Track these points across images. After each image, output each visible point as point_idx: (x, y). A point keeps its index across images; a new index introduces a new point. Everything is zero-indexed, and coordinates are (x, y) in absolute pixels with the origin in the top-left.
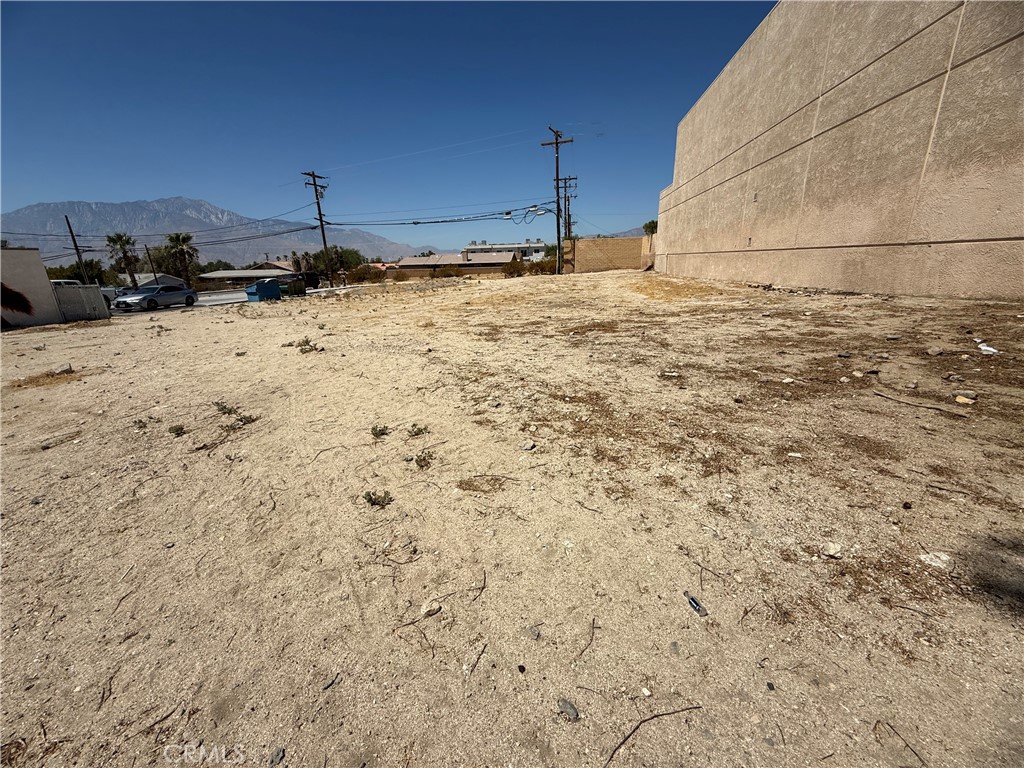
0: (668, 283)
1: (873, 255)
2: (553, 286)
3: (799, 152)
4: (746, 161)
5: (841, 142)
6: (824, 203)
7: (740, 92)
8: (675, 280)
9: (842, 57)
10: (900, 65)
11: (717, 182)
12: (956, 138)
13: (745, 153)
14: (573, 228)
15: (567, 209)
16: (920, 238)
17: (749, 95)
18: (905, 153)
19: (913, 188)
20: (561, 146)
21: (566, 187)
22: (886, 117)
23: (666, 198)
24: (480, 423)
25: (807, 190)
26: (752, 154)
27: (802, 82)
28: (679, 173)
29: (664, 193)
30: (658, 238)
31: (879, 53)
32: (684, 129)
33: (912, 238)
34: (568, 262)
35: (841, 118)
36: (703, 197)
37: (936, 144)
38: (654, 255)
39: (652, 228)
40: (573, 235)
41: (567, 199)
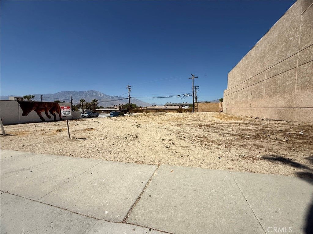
0: (226, 116)
1: (286, 110)
2: (192, 116)
3: (262, 83)
4: (248, 84)
5: (273, 81)
6: (270, 96)
7: (245, 67)
8: (229, 115)
9: (271, 61)
10: (285, 64)
11: (240, 89)
12: (302, 82)
13: (247, 82)
14: (197, 100)
15: (196, 94)
16: (297, 106)
17: (247, 68)
18: (290, 85)
19: (294, 94)
20: (194, 79)
21: (195, 89)
22: (284, 76)
23: (225, 92)
24: (182, 140)
25: (265, 93)
26: (249, 82)
27: (261, 66)
28: (229, 86)
29: (225, 91)
30: (224, 103)
31: (280, 61)
32: (230, 75)
33: (295, 106)
34: (196, 109)
35: (272, 75)
36: (236, 93)
37: (297, 83)
38: (223, 108)
39: (222, 100)
40: (197, 101)
41: (196, 92)
